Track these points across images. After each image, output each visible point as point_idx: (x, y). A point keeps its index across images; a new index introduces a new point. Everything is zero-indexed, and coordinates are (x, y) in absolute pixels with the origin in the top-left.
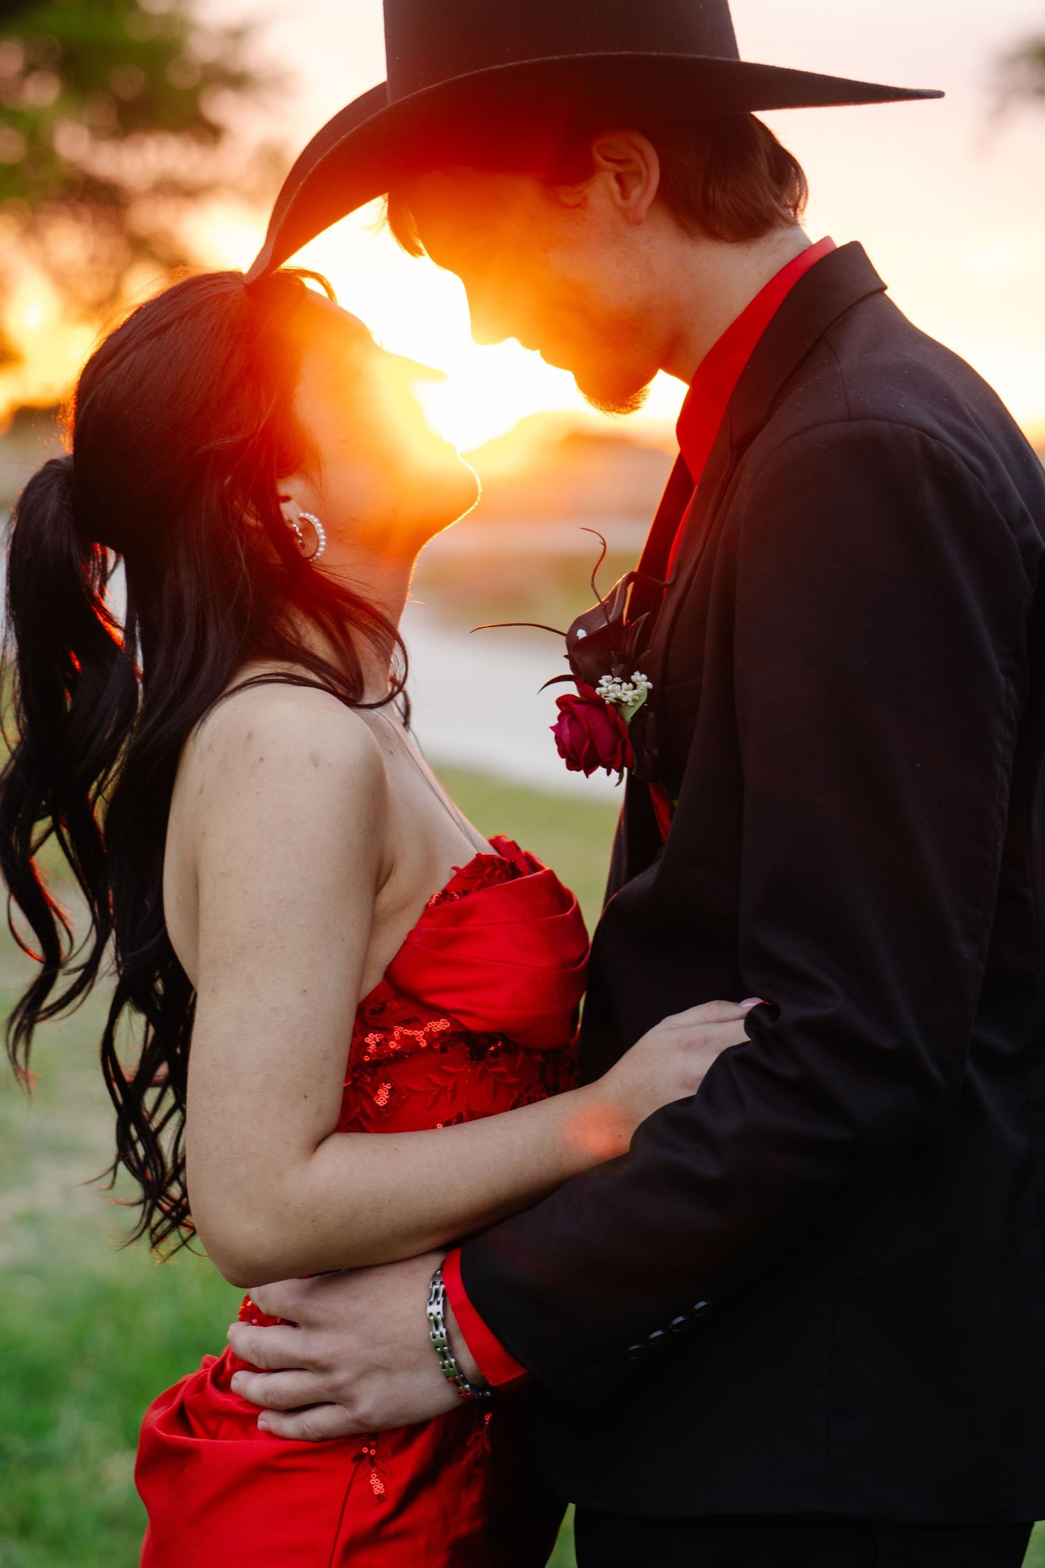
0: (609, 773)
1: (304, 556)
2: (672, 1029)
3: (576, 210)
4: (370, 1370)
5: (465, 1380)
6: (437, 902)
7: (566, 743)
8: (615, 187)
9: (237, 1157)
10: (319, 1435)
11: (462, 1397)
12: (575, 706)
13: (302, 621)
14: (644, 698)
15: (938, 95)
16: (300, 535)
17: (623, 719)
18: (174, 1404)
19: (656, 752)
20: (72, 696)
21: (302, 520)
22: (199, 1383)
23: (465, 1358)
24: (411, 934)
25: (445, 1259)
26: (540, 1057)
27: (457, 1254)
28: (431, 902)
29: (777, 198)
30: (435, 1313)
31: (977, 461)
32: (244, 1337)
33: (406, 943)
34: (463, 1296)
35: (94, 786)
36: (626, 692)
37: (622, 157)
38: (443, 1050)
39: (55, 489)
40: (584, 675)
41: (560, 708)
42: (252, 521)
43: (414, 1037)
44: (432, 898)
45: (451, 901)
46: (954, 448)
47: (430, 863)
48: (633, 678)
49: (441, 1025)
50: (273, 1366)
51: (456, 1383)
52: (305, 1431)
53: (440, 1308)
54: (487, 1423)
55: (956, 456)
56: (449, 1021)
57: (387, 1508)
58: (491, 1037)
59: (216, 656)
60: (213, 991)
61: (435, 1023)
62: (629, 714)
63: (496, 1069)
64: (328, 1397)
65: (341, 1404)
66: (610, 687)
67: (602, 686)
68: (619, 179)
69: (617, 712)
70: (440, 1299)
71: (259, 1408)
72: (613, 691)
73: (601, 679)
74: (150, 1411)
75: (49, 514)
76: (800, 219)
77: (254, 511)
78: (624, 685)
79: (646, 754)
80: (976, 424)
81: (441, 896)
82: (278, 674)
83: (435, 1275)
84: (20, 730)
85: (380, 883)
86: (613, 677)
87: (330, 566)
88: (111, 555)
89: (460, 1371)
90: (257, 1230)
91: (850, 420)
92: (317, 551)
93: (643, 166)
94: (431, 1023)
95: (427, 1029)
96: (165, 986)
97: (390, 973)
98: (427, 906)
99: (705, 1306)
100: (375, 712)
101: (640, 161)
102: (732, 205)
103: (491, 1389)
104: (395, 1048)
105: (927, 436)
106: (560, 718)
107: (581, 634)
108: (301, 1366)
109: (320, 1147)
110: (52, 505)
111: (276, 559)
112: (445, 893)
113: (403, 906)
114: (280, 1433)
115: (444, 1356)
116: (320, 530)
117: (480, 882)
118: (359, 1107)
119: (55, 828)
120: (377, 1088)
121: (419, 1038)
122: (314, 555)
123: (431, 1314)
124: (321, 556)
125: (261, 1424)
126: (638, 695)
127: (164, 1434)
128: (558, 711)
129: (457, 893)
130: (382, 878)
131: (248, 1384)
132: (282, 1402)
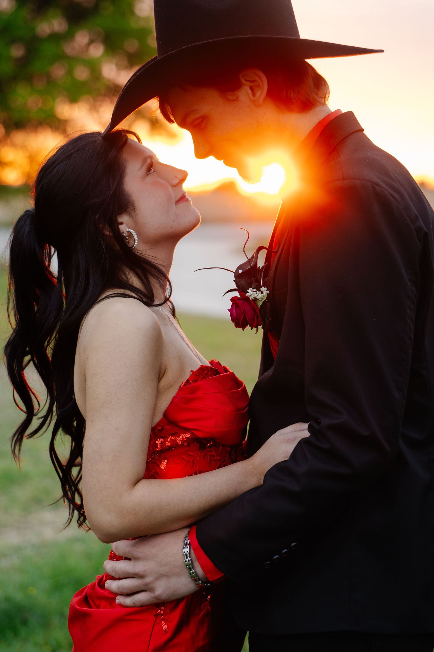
0: (252, 329)
1: (129, 247)
2: (281, 434)
3: (234, 102)
4: (160, 577)
5: (199, 579)
6: (184, 385)
7: (234, 316)
8: (250, 92)
9: (103, 489)
10: (140, 604)
11: (198, 586)
12: (238, 301)
13: (129, 272)
14: (265, 298)
15: (382, 51)
16: (127, 238)
17: (257, 306)
18: (83, 595)
19: (270, 319)
20: (37, 305)
21: (128, 232)
22: (93, 586)
23: (199, 570)
24: (174, 398)
25: (190, 530)
26: (229, 448)
27: (194, 528)
28: (182, 385)
29: (317, 94)
30: (186, 552)
31: (396, 195)
32: (110, 566)
33: (172, 402)
34: (196, 544)
35: (46, 342)
36: (258, 295)
37: (252, 80)
38: (188, 445)
39: (28, 222)
40: (241, 288)
41: (232, 302)
42: (107, 233)
43: (176, 440)
44: (182, 383)
45: (190, 384)
46: (386, 190)
47: (182, 368)
48: (261, 289)
49: (187, 435)
50: (121, 577)
51: (195, 581)
52: (134, 602)
53: (188, 550)
54: (209, 599)
55: (387, 192)
56: (190, 433)
57: (169, 635)
58: (208, 440)
59: (93, 288)
60: (92, 422)
61: (185, 434)
62: (260, 304)
63: (211, 453)
64: (143, 588)
65: (149, 591)
66: (252, 293)
67: (249, 293)
68: (251, 88)
69: (255, 304)
70: (188, 546)
71: (116, 594)
72: (253, 294)
73: (248, 290)
74: (74, 598)
75: (26, 232)
76: (327, 103)
77: (109, 229)
78: (258, 292)
79: (266, 320)
80: (396, 180)
81: (186, 382)
82: (118, 294)
83: (186, 537)
84: (16, 320)
85: (160, 377)
86: (253, 289)
87: (139, 250)
88: (53, 249)
89: (197, 575)
90: (112, 519)
91: (344, 180)
92: (134, 244)
93: (261, 83)
94: (183, 434)
95: (181, 437)
96: (77, 424)
97: (166, 414)
98: (180, 386)
99: (295, 545)
100: (158, 308)
101: (259, 81)
102: (298, 97)
103: (210, 582)
104: (168, 445)
105: (375, 185)
106: (232, 306)
107: (240, 271)
108: (133, 576)
109: (137, 484)
110: (27, 228)
111: (118, 248)
112: (188, 381)
113: (170, 386)
114: (124, 604)
115: (190, 569)
116: (135, 236)
117: (202, 377)
118: (154, 470)
119: (32, 359)
120: (161, 462)
121: (178, 441)
122: (133, 246)
123: (184, 552)
124: (136, 247)
125: (117, 601)
126: (263, 296)
127: (78, 607)
128: (231, 303)
129: (193, 381)
130: (161, 376)
131: (112, 585)
132: (125, 591)
